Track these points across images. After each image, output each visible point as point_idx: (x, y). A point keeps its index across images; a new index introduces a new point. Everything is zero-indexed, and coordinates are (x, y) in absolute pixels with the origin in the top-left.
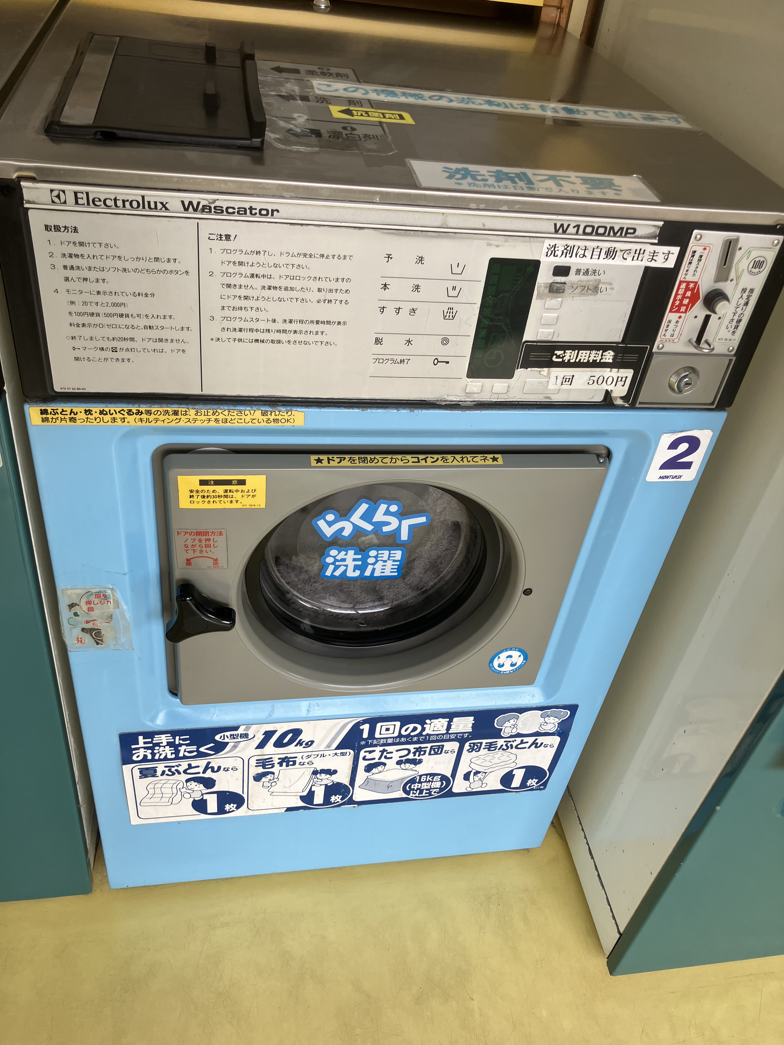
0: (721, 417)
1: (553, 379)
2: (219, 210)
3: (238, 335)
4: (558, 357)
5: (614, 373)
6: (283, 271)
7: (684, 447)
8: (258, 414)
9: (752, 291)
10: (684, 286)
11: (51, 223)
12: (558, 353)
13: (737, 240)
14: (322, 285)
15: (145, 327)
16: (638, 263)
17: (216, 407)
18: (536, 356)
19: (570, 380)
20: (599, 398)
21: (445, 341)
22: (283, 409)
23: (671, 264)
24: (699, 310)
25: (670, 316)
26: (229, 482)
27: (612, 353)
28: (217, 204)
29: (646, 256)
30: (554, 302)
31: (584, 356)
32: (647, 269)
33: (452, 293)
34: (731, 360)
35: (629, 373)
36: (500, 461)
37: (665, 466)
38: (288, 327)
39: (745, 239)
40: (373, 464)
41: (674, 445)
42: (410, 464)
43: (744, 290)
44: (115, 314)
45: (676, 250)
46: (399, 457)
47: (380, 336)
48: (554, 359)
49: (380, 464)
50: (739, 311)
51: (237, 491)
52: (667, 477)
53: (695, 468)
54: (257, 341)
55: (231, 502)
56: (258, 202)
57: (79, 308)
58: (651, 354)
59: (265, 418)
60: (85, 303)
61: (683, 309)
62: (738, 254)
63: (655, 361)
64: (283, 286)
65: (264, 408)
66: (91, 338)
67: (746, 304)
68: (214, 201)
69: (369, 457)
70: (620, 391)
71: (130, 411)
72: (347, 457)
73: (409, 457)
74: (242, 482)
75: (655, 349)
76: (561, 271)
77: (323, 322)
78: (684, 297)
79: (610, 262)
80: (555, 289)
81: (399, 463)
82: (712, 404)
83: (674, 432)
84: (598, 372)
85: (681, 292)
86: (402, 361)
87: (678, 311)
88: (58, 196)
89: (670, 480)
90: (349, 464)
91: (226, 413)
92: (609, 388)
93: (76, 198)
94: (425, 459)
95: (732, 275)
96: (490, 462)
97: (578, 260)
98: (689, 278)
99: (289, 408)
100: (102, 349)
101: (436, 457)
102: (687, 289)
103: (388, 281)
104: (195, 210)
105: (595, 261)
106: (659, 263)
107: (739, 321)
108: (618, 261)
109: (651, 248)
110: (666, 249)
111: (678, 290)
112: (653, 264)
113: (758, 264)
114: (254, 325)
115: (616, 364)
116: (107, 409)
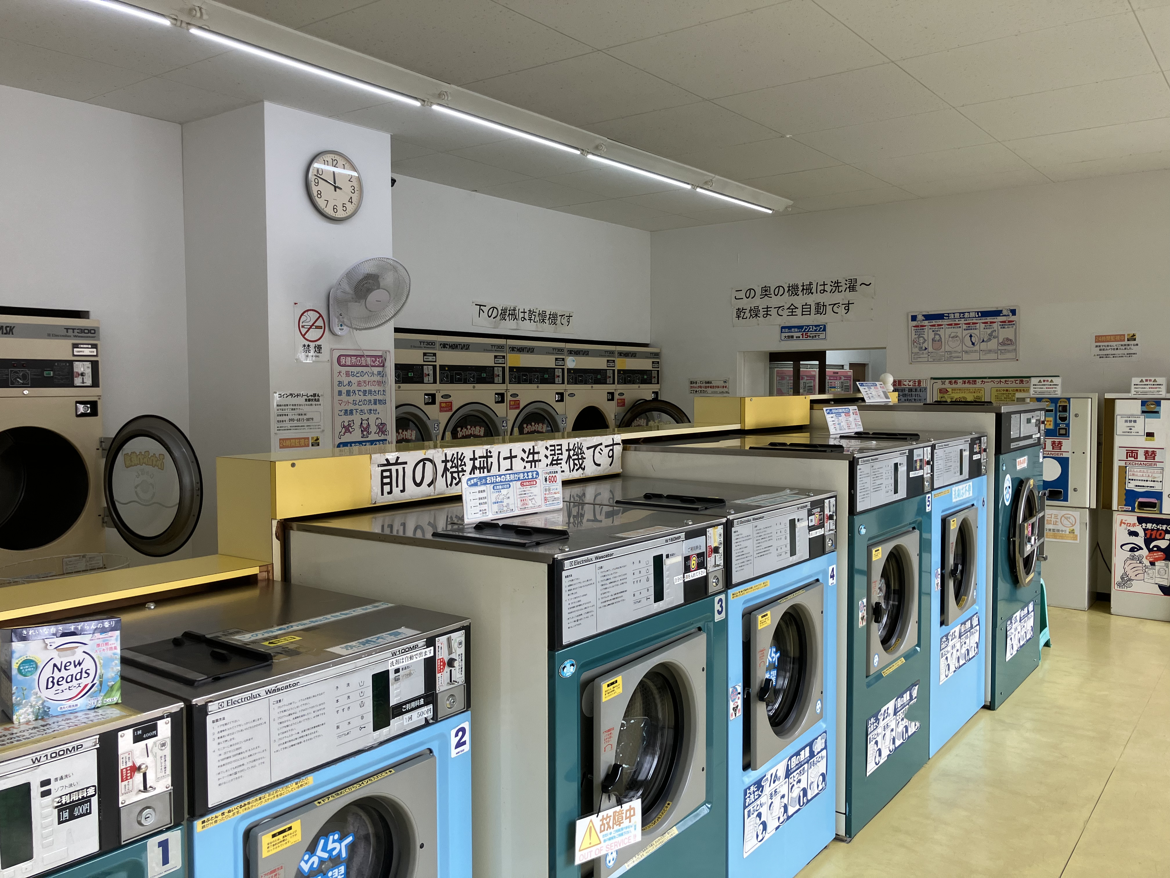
0: (469, 713)
1: (405, 719)
2: (279, 690)
3: (285, 745)
4: (404, 709)
5: (425, 709)
6: (300, 708)
7: (460, 734)
8: (294, 785)
9: (462, 654)
10: (439, 661)
11: (215, 719)
12: (404, 707)
13: (450, 637)
14: (314, 709)
15: (249, 756)
16: (421, 658)
17: (276, 788)
18: (396, 712)
19: (411, 718)
20: (423, 723)
21: (362, 718)
22: (304, 778)
23: (432, 654)
24: (447, 669)
25: (438, 675)
26: (284, 831)
27: (423, 699)
28: (278, 687)
29: (423, 654)
30: (397, 685)
31: (413, 704)
32: (424, 659)
33: (362, 695)
34: (464, 686)
35: (431, 706)
36: (393, 771)
37: (457, 747)
38: (305, 734)
39: (453, 635)
40: (343, 794)
41: (457, 735)
42: (358, 788)
43: (459, 655)
44: (237, 754)
45: (432, 648)
46: (351, 787)
47: (338, 725)
48: (403, 710)
49: (345, 793)
50: (460, 664)
51: (288, 835)
52: (459, 752)
53: (468, 743)
54: (292, 745)
55: (286, 843)
56: (291, 681)
57: (223, 757)
58: (437, 694)
59: (297, 786)
60: (225, 753)
61: (442, 670)
62: (453, 642)
63: (439, 696)
64: (301, 715)
65: (296, 781)
66: (227, 771)
67: (462, 660)
68: (276, 687)
69: (339, 792)
70: (430, 715)
71: (241, 806)
72: (330, 796)
73: (355, 785)
74: (290, 828)
75: (437, 692)
76: (397, 671)
77: (317, 726)
78: (441, 665)
79: (412, 661)
80: (397, 679)
81: (353, 789)
82: (464, 708)
83: (455, 728)
84: (420, 710)
85: (439, 664)
86: (348, 733)
87: (440, 672)
88: (221, 705)
89: (460, 753)
90: (333, 799)
91: (281, 790)
92: (426, 716)
93: (228, 703)
94: (363, 783)
95: (453, 651)
96: (389, 773)
97: (401, 665)
98: (440, 657)
99: (306, 777)
100: (231, 775)
101: (366, 780)
102: (441, 662)
103: (338, 698)
104: (270, 693)
105: (407, 663)
106: (428, 656)
107: (462, 668)
108: (415, 660)
109: (424, 651)
110: (429, 649)
111: (438, 663)
112: (427, 657)
113: (460, 643)
114: (291, 738)
115: (426, 704)
116: (231, 809)
